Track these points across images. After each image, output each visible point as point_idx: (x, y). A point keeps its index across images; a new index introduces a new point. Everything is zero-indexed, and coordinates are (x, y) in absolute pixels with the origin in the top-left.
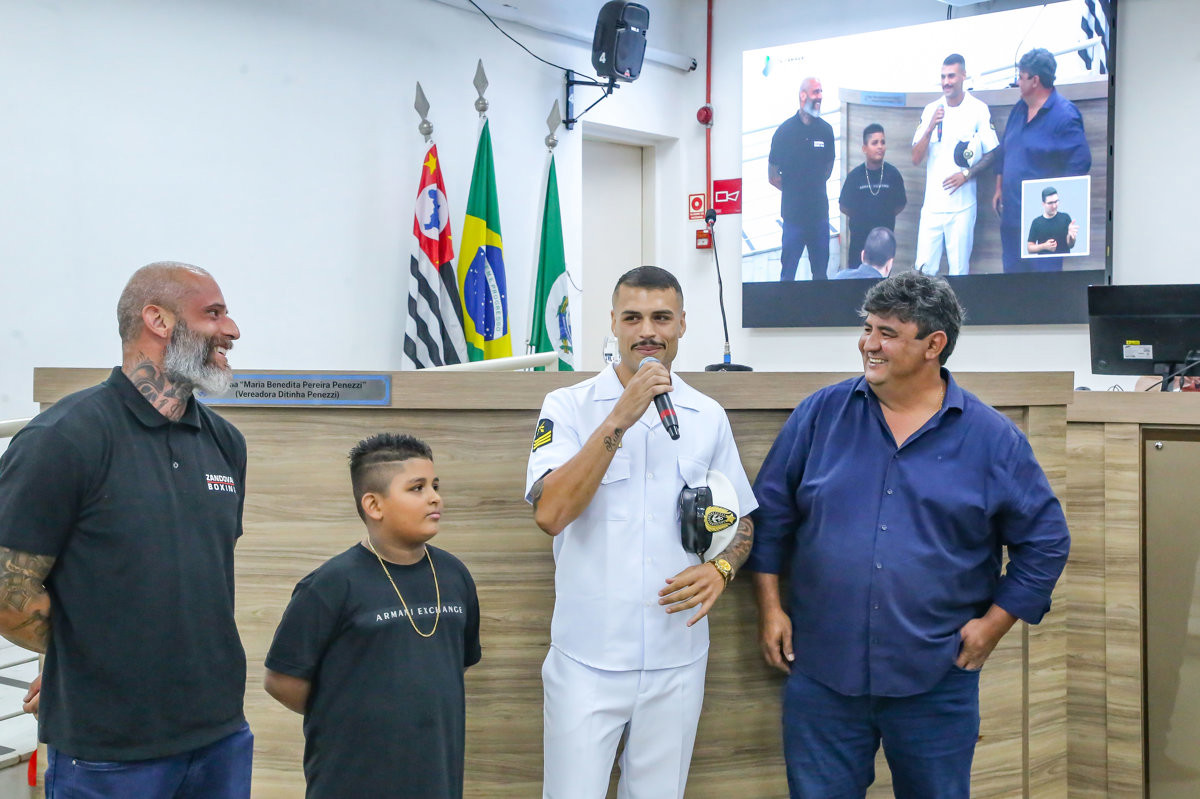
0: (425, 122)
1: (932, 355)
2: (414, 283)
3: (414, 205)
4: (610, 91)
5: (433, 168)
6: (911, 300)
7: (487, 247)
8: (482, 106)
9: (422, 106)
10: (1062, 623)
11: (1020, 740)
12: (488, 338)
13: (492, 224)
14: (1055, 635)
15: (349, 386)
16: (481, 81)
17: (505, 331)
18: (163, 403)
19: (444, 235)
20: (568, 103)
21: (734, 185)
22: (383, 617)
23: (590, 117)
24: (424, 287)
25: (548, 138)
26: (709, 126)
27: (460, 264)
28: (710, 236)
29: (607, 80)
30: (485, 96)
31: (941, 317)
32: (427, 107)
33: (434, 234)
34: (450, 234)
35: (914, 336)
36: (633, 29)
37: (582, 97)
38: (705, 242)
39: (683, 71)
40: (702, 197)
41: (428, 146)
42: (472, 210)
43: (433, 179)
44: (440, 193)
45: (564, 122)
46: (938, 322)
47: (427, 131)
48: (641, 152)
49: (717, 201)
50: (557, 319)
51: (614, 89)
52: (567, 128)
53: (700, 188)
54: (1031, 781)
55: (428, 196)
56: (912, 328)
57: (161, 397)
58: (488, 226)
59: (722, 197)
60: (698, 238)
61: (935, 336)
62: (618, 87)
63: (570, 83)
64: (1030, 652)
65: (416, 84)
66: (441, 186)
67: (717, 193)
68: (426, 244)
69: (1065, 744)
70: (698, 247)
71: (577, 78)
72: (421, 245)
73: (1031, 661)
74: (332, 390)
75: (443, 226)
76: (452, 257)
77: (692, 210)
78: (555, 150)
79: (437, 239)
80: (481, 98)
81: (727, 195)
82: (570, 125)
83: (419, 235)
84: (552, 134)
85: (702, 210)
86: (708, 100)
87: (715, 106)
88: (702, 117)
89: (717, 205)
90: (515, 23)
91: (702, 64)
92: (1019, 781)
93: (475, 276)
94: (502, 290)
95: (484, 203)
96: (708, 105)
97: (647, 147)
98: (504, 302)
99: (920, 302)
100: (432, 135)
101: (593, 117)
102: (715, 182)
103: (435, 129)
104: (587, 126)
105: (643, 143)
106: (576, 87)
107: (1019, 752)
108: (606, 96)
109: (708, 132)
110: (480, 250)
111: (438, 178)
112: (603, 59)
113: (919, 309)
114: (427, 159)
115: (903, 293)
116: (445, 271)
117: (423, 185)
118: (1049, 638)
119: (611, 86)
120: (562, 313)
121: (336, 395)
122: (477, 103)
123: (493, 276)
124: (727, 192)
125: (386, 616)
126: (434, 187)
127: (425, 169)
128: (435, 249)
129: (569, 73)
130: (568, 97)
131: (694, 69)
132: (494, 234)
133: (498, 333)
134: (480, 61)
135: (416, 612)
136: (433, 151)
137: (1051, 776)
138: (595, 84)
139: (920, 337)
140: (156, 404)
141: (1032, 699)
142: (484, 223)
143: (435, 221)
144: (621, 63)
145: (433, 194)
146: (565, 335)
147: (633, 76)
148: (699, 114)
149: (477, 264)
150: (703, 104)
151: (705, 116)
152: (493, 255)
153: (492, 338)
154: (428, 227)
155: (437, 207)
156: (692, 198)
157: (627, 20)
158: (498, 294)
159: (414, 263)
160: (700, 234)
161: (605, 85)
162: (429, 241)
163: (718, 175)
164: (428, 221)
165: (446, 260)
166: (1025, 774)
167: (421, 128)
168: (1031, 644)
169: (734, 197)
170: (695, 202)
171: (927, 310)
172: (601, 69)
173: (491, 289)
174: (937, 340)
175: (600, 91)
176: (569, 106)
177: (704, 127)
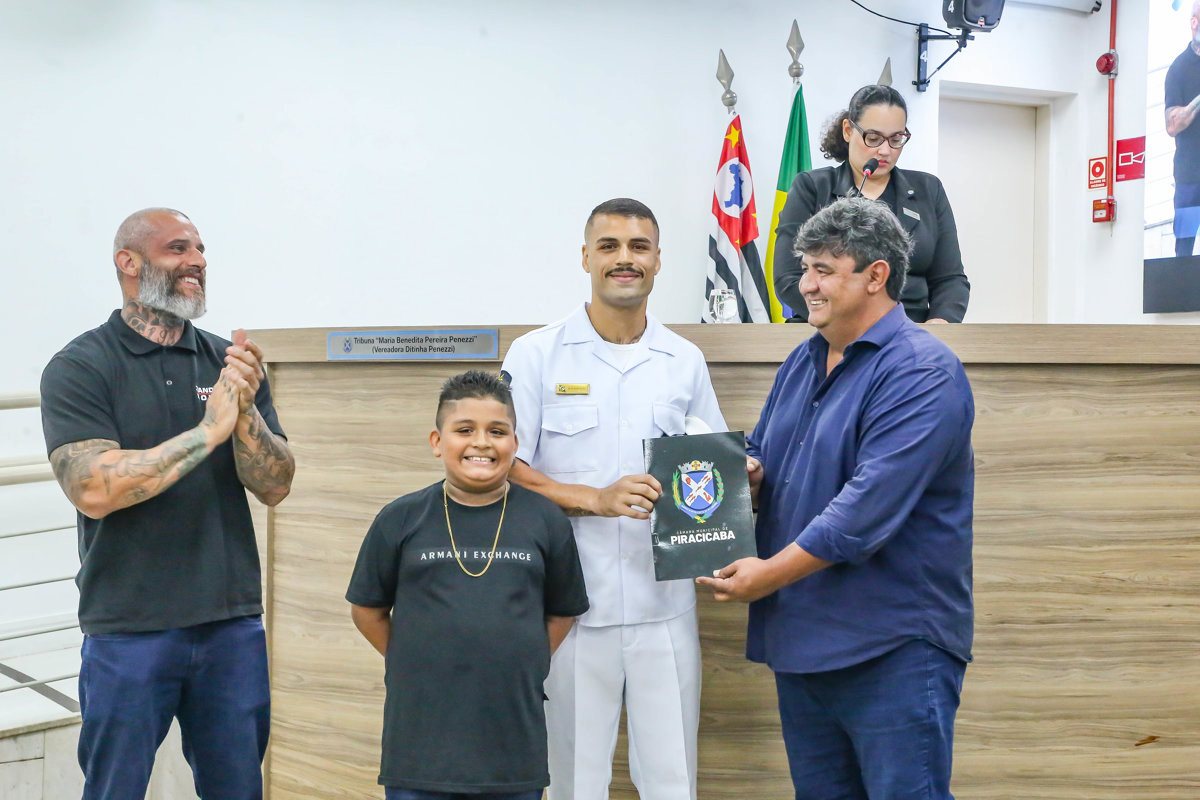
0: (728, 92)
1: (877, 286)
2: (712, 264)
4: (962, 44)
5: (734, 140)
8: (796, 72)
9: (726, 74)
16: (796, 43)
18: (152, 331)
19: (747, 213)
20: (919, 60)
21: (1138, 145)
22: (428, 556)
23: (943, 74)
24: (722, 267)
26: (1112, 77)
27: (765, 245)
28: (1110, 207)
29: (959, 32)
30: (799, 61)
31: (878, 246)
32: (731, 76)
33: (734, 212)
34: (754, 211)
35: (852, 270)
37: (937, 51)
38: (1102, 214)
39: (1085, 14)
40: (1103, 162)
41: (732, 117)
42: (782, 185)
43: (736, 152)
44: (743, 168)
45: (914, 83)
46: (876, 251)
47: (730, 102)
48: (1034, 113)
49: (1120, 164)
51: (968, 42)
52: (918, 90)
53: (1102, 151)
55: (728, 171)
57: (148, 326)
59: (1126, 159)
60: (1095, 210)
61: (876, 266)
62: (973, 38)
63: (923, 36)
65: (718, 51)
66: (743, 158)
67: (1121, 155)
68: (725, 222)
70: (1095, 220)
71: (928, 32)
72: (720, 224)
75: (746, 203)
76: (757, 235)
77: (1093, 178)
79: (738, 216)
80: (795, 62)
81: (1133, 157)
82: (921, 87)
83: (717, 210)
85: (1103, 176)
86: (1113, 45)
87: (1119, 51)
88: (1104, 65)
89: (1119, 170)
96: (1112, 51)
97: (1042, 106)
100: (735, 106)
101: (950, 74)
102: (1118, 142)
103: (739, 99)
104: (943, 86)
105: (1035, 102)
106: (930, 42)
108: (959, 49)
109: (1112, 84)
111: (741, 152)
112: (951, 9)
114: (729, 132)
116: (748, 251)
117: (724, 159)
119: (963, 41)
122: (790, 69)
124: (1132, 153)
125: (431, 556)
126: (735, 161)
127: (727, 142)
128: (737, 229)
129: (921, 28)
130: (920, 54)
131: (1097, 10)
134: (796, 22)
135: (471, 555)
136: (737, 124)
138: (948, 37)
139: (859, 269)
143: (738, 197)
144: (971, 8)
145: (735, 170)
147: (990, 24)
148: (1099, 63)
150: (1106, 50)
151: (1107, 65)
154: (728, 204)
155: (739, 182)
156: (1093, 163)
159: (713, 243)
160: (1097, 205)
161: (958, 37)
162: (729, 219)
163: (1121, 135)
164: (728, 198)
165: (750, 239)
167: (723, 98)
169: (1138, 158)
170: (1096, 168)
172: (952, 20)
174: (879, 270)
175: (954, 45)
176: (921, 65)
177: (1107, 76)
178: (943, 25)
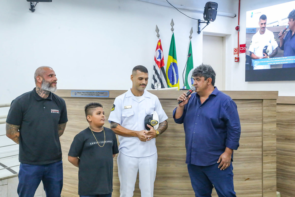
1: (209, 83)
2: (154, 71)
3: (153, 53)
4: (208, 24)
5: (159, 44)
6: (202, 72)
7: (173, 63)
8: (172, 30)
9: (157, 30)
10: (275, 153)
11: (261, 180)
12: (173, 84)
14: (272, 156)
15: (101, 93)
16: (172, 24)
17: (177, 83)
18: (42, 95)
19: (162, 61)
20: (199, 27)
22: (92, 144)
25: (190, 36)
26: (239, 31)
27: (166, 67)
29: (207, 21)
30: (173, 27)
31: (209, 74)
32: (159, 31)
33: (159, 60)
34: (164, 60)
35: (204, 80)
36: (213, 8)
37: (202, 25)
38: (237, 60)
39: (233, 17)
40: (237, 49)
41: (159, 40)
42: (170, 54)
43: (159, 47)
44: (161, 51)
45: (197, 32)
46: (209, 75)
48: (222, 38)
49: (240, 50)
50: (191, 79)
52: (198, 33)
53: (236, 47)
54: (264, 191)
55: (158, 51)
56: (203, 78)
57: (42, 94)
58: (173, 58)
59: (242, 49)
61: (209, 79)
62: (210, 23)
63: (199, 22)
64: (263, 159)
65: (156, 26)
66: (161, 48)
67: (240, 48)
68: (157, 62)
69: (276, 183)
70: (235, 61)
71: (201, 21)
72: (156, 62)
73: (264, 161)
74: (98, 94)
75: (162, 58)
76: (164, 65)
77: (235, 52)
78: (191, 39)
80: (172, 28)
82: (199, 33)
83: (156, 60)
84: (191, 35)
85: (237, 52)
86: (239, 24)
88: (237, 28)
89: (240, 51)
90: (184, 9)
92: (261, 190)
93: (170, 70)
95: (173, 52)
96: (239, 26)
97: (224, 37)
98: (177, 76)
99: (203, 72)
100: (160, 37)
101: (205, 30)
102: (240, 45)
104: (204, 32)
105: (223, 36)
106: (201, 23)
107: (261, 183)
108: (207, 25)
109: (239, 33)
110: (171, 64)
112: (205, 16)
113: (204, 73)
114: (158, 43)
115: (199, 70)
116: (162, 69)
117: (157, 49)
118: (270, 156)
121: (99, 95)
122: (171, 29)
123: (174, 70)
124: (243, 47)
125: (93, 143)
126: (159, 49)
127: (158, 45)
128: (159, 64)
129: (199, 20)
130: (199, 26)
131: (235, 17)
132: (175, 60)
133: (175, 83)
134: (172, 19)
135: (100, 142)
136: (160, 41)
137: (271, 190)
138: (205, 22)
139: (205, 80)
140: (40, 95)
141: (264, 171)
142: (172, 57)
143: (160, 57)
144: (209, 16)
145: (159, 51)
147: (213, 20)
148: (236, 28)
149: (171, 67)
150: (237, 25)
151: (238, 28)
152: (174, 64)
153: (174, 84)
154: (158, 58)
155: (160, 54)
156: (235, 49)
157: (211, 6)
158: (175, 74)
159: (154, 67)
160: (236, 58)
161: (207, 22)
163: (241, 43)
164: (158, 57)
165: (163, 66)
166: (262, 189)
167: (157, 35)
168: (263, 157)
169: (244, 48)
170: (235, 50)
171: (205, 73)
172: (205, 19)
173: (174, 72)
174: (210, 80)
175: (206, 24)
176: (199, 28)
177: (237, 31)
178: (204, 20)
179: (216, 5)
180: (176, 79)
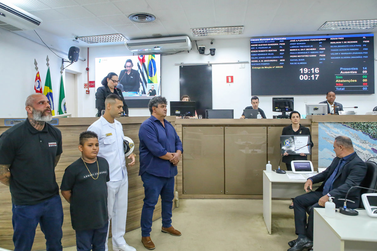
0: (36, 67)
3: (34, 84)
4: (72, 63)
5: (38, 76)
7: (50, 92)
8: (48, 65)
9: (36, 64)
13: (51, 88)
16: (48, 60)
17: (53, 109)
19: (41, 89)
21: (94, 82)
23: (66, 68)
25: (61, 72)
28: (89, 91)
29: (71, 61)
30: (48, 62)
33: (39, 90)
36: (76, 52)
37: (66, 64)
38: (88, 92)
39: (84, 61)
40: (87, 84)
41: (37, 72)
42: (46, 85)
43: (38, 78)
44: (40, 81)
48: (74, 75)
53: (87, 82)
57: (36, 125)
63: (63, 61)
65: (34, 59)
66: (40, 80)
67: (90, 83)
70: (86, 93)
71: (64, 60)
75: (41, 88)
77: (85, 87)
78: (62, 74)
80: (48, 63)
81: (92, 84)
83: (36, 90)
85: (87, 86)
86: (88, 66)
87: (89, 67)
89: (90, 86)
90: (53, 49)
91: (87, 60)
94: (53, 101)
95: (48, 83)
97: (76, 74)
98: (53, 103)
100: (38, 70)
101: (68, 68)
103: (38, 68)
104: (66, 70)
110: (48, 93)
111: (39, 78)
112: (71, 57)
114: (37, 74)
117: (36, 80)
119: (72, 62)
120: (64, 106)
122: (47, 64)
123: (51, 98)
125: (86, 177)
126: (39, 80)
127: (37, 76)
129: (63, 59)
130: (63, 64)
132: (51, 90)
134: (47, 56)
138: (69, 62)
142: (49, 87)
143: (39, 87)
144: (74, 58)
145: (38, 81)
146: (65, 110)
147: (77, 61)
148: (86, 69)
149: (47, 95)
151: (88, 69)
152: (51, 94)
154: (37, 88)
155: (39, 84)
157: (75, 50)
160: (86, 91)
162: (38, 91)
163: (90, 80)
164: (37, 87)
170: (85, 85)
172: (70, 59)
173: (50, 101)
176: (62, 66)
177: (87, 71)
178: (68, 60)
179: (78, 50)
180: (53, 106)
